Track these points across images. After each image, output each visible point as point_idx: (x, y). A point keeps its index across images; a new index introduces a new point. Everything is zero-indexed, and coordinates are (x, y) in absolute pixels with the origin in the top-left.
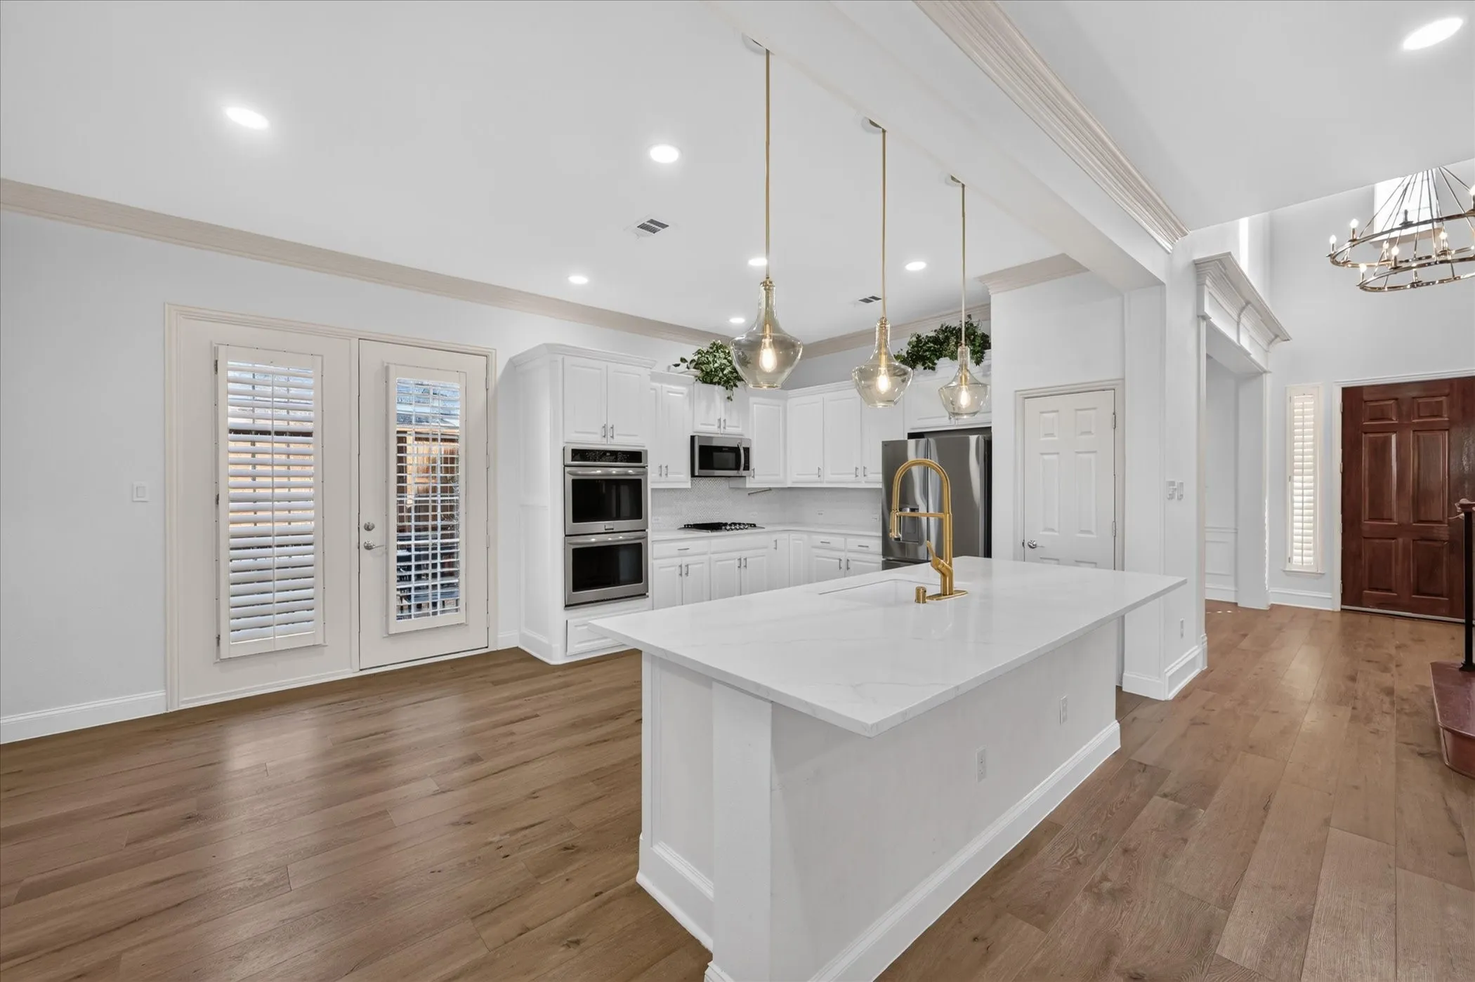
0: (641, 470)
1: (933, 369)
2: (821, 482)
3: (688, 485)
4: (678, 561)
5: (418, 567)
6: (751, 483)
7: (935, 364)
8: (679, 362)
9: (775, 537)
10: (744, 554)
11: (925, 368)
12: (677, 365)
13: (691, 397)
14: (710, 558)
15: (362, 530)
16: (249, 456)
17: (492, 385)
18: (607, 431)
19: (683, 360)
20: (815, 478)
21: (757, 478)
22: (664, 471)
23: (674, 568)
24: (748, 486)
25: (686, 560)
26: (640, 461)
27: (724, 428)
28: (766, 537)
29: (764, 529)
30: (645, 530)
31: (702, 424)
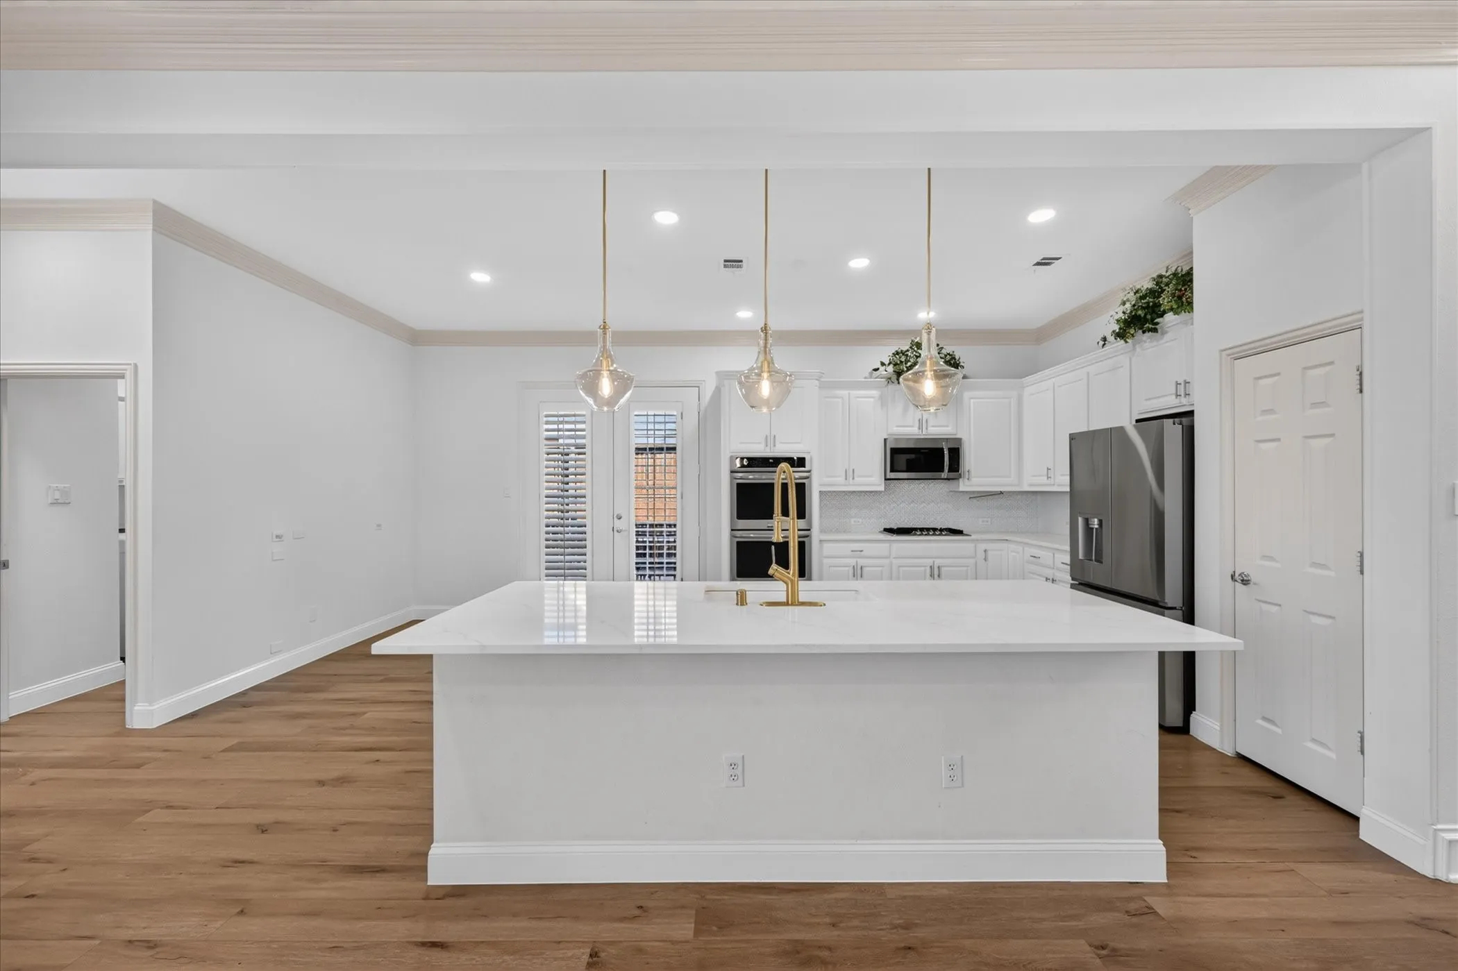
0: (805, 474)
1: (1155, 330)
2: (1050, 485)
3: (882, 488)
4: (852, 562)
5: (651, 548)
6: (963, 485)
7: (1157, 324)
8: (878, 365)
9: (982, 546)
10: (938, 562)
11: (1144, 332)
12: (876, 370)
13: (883, 401)
14: (891, 564)
15: (615, 518)
16: (553, 469)
17: (702, 408)
18: (770, 440)
19: (883, 364)
20: (1044, 480)
21: (974, 480)
22: (850, 474)
23: (847, 569)
24: (961, 489)
25: (861, 562)
26: (804, 466)
27: (927, 429)
28: (972, 545)
29: (973, 537)
30: (809, 530)
31: (897, 426)
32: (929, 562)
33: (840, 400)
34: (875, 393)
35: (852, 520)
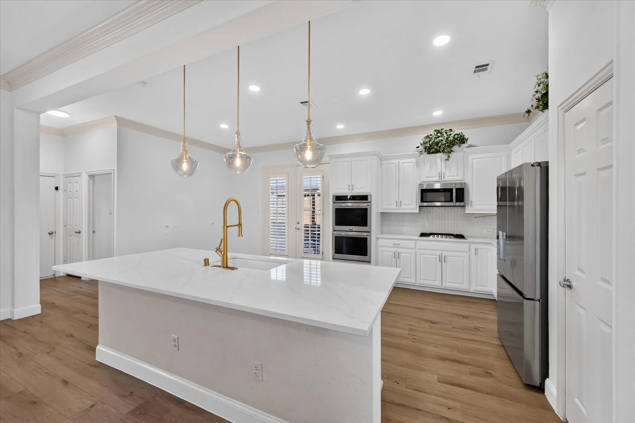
0: (368, 204)
3: (417, 211)
4: (394, 249)
6: (467, 210)
8: (418, 145)
9: (473, 247)
10: (444, 253)
12: (418, 147)
13: (419, 164)
15: (297, 223)
18: (351, 187)
19: (421, 144)
21: (475, 207)
22: (399, 204)
23: (391, 253)
24: (467, 212)
25: (399, 250)
26: (367, 200)
27: (444, 178)
28: (467, 245)
29: (469, 240)
30: (370, 232)
31: (426, 177)
32: (439, 253)
33: (394, 165)
34: (413, 160)
35: (405, 228)
